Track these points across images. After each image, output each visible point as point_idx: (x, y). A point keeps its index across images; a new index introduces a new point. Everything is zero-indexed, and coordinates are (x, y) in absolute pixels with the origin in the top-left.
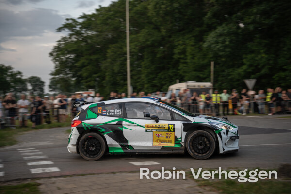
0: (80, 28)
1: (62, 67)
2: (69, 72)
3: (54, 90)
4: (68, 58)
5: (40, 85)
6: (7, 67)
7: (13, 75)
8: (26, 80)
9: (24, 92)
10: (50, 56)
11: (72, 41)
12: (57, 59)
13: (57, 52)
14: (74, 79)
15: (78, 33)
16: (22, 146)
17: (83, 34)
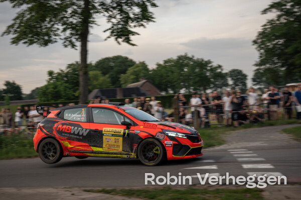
0: (292, 6)
1: (268, 55)
2: (276, 61)
3: (258, 83)
4: (276, 44)
5: (242, 79)
6: (206, 62)
7: (213, 70)
8: (226, 74)
9: (224, 88)
10: (253, 45)
11: (281, 23)
12: (262, 46)
13: (262, 38)
14: (283, 69)
15: (288, 13)
16: (232, 146)
17: (296, 12)
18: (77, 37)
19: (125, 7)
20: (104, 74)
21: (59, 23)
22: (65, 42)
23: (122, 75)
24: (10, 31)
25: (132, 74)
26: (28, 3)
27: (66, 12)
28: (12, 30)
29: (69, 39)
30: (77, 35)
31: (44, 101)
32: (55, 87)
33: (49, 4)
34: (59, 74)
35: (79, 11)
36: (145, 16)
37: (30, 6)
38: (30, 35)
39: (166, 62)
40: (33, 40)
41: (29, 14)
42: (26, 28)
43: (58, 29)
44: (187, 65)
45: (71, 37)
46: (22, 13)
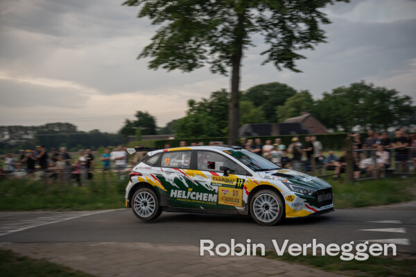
6: (389, 92)
7: (398, 102)
9: (413, 126)
18: (228, 60)
19: (289, 24)
20: (257, 105)
21: (207, 43)
22: (213, 67)
23: (279, 107)
24: (148, 53)
25: (292, 106)
26: (170, 19)
27: (216, 29)
28: (150, 51)
29: (218, 63)
30: (228, 58)
31: (183, 137)
32: (196, 121)
33: (195, 19)
34: (202, 104)
35: (232, 28)
36: (314, 35)
37: (172, 22)
38: (172, 58)
39: (336, 91)
40: (175, 64)
41: (170, 32)
42: (167, 50)
43: (205, 51)
44: (363, 96)
45: (219, 61)
46: (163, 31)
